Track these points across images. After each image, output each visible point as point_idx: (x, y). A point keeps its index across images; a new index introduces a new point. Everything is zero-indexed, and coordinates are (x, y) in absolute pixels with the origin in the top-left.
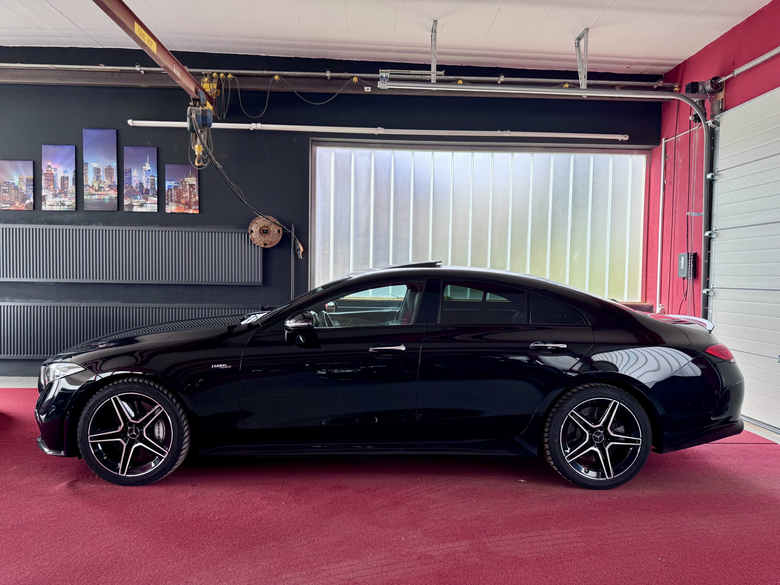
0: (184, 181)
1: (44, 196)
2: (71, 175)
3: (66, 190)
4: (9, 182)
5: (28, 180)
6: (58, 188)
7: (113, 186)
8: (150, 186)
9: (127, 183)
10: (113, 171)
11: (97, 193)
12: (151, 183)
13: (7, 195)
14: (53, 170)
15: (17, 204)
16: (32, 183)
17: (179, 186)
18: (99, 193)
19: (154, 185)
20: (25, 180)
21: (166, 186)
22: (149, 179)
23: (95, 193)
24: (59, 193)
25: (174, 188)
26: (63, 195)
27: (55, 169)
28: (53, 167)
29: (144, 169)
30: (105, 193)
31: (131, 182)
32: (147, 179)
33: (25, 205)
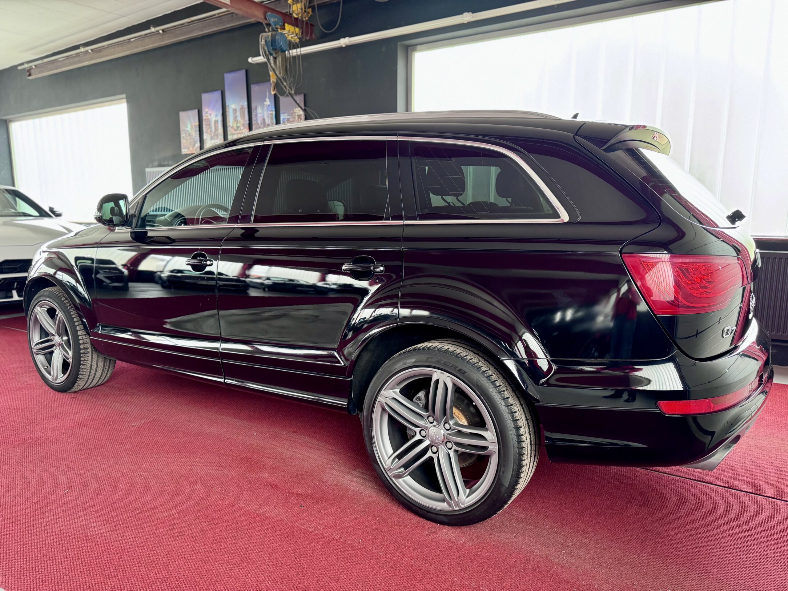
0: (293, 112)
1: (206, 139)
2: (220, 118)
3: (217, 132)
4: (185, 130)
5: (195, 126)
6: (212, 131)
7: (245, 124)
8: (270, 121)
9: (254, 120)
10: (245, 111)
11: (236, 132)
12: (271, 117)
13: (184, 141)
14: (209, 115)
15: (191, 149)
16: (198, 129)
17: (289, 118)
18: (238, 132)
19: (272, 119)
20: (194, 127)
21: (281, 119)
22: (269, 114)
23: (234, 132)
24: (214, 136)
25: (287, 121)
26: (216, 137)
27: (210, 114)
28: (209, 112)
29: (264, 104)
30: (241, 132)
31: (257, 120)
32: (267, 114)
33: (195, 148)
